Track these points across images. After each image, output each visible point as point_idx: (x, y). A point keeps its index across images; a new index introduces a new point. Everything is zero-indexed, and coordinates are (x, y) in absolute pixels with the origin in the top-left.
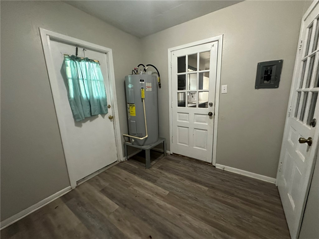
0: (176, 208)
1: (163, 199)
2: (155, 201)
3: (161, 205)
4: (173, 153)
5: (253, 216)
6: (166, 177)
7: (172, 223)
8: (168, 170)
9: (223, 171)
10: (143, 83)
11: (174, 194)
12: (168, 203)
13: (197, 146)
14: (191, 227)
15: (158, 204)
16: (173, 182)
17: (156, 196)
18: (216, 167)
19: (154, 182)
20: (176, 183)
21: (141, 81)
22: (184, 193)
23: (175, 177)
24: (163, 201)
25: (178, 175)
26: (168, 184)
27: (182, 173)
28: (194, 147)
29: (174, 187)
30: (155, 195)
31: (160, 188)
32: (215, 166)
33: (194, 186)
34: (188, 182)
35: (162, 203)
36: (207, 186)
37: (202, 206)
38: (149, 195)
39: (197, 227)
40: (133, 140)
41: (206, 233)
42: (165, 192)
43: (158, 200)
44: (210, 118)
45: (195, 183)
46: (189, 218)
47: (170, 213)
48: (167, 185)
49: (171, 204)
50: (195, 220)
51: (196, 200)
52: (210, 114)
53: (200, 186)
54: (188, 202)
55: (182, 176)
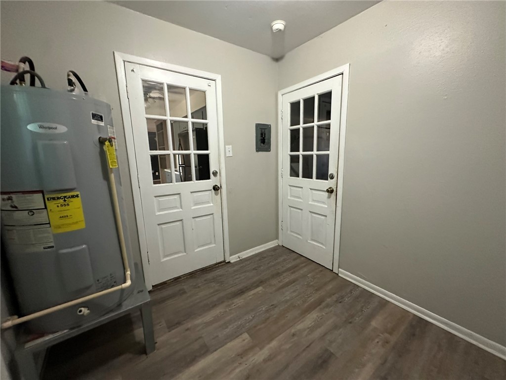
0: (281, 335)
1: (258, 349)
2: (257, 363)
3: (270, 355)
4: (153, 286)
5: (308, 276)
6: (208, 324)
7: (304, 350)
8: (190, 314)
9: (242, 261)
10: (102, 124)
11: (255, 327)
12: (268, 343)
13: (199, 247)
14: (312, 329)
15: (265, 361)
16: (228, 318)
17: (244, 359)
18: (232, 262)
19: (205, 350)
20: (232, 316)
21: (94, 116)
22: (258, 314)
23: (216, 312)
24: (261, 349)
25: (214, 306)
26: (227, 327)
27: (215, 298)
28: (195, 251)
29: (239, 323)
30: (242, 358)
31: (229, 345)
32: (229, 262)
33: (250, 297)
34: (239, 301)
35: (265, 353)
36: (258, 286)
37: (286, 306)
38: (237, 370)
39: (313, 323)
40: (85, 311)
41: (321, 319)
42: (244, 340)
43: (256, 357)
44: (215, 194)
45: (246, 294)
46: (300, 326)
47: (287, 346)
48: (228, 330)
49: (272, 340)
50: (303, 322)
51: (275, 307)
52: (216, 188)
53: (252, 292)
54: (275, 316)
55: (221, 301)
